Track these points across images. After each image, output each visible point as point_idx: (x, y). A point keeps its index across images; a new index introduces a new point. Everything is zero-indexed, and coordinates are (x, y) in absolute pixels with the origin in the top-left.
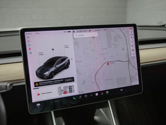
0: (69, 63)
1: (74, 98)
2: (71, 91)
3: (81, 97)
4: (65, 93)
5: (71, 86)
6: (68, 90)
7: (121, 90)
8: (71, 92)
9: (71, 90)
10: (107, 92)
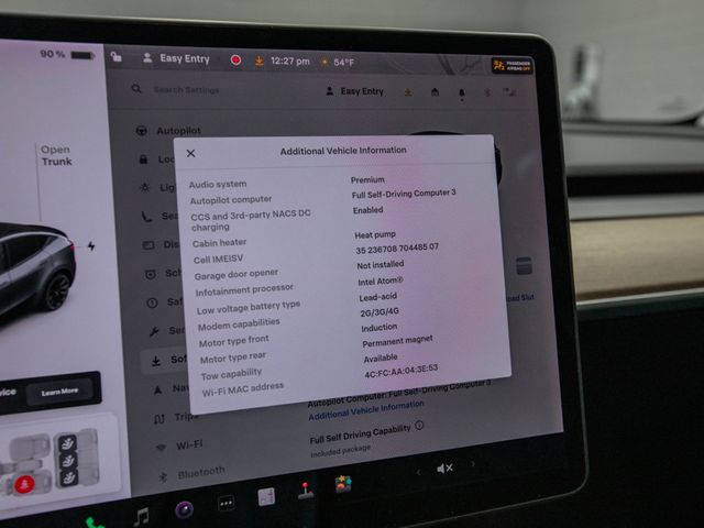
0: (66, 271)
1: (90, 521)
2: (76, 473)
3: (144, 516)
4: (25, 484)
5: (73, 437)
6: (49, 464)
7: (441, 469)
8: (75, 482)
9: (74, 468)
10: (343, 483)
